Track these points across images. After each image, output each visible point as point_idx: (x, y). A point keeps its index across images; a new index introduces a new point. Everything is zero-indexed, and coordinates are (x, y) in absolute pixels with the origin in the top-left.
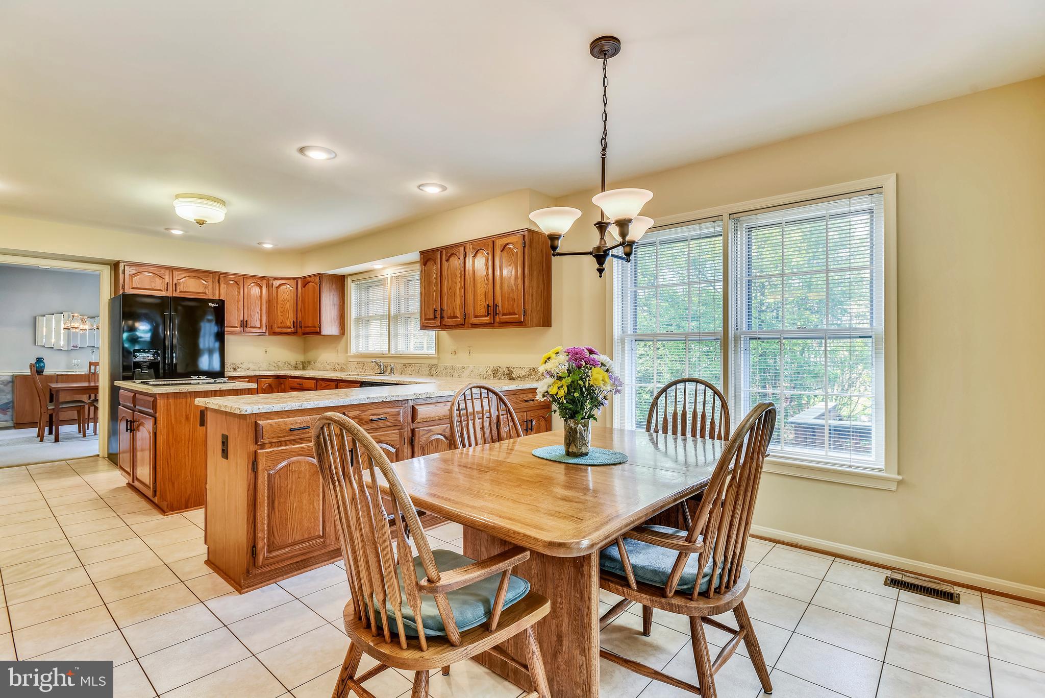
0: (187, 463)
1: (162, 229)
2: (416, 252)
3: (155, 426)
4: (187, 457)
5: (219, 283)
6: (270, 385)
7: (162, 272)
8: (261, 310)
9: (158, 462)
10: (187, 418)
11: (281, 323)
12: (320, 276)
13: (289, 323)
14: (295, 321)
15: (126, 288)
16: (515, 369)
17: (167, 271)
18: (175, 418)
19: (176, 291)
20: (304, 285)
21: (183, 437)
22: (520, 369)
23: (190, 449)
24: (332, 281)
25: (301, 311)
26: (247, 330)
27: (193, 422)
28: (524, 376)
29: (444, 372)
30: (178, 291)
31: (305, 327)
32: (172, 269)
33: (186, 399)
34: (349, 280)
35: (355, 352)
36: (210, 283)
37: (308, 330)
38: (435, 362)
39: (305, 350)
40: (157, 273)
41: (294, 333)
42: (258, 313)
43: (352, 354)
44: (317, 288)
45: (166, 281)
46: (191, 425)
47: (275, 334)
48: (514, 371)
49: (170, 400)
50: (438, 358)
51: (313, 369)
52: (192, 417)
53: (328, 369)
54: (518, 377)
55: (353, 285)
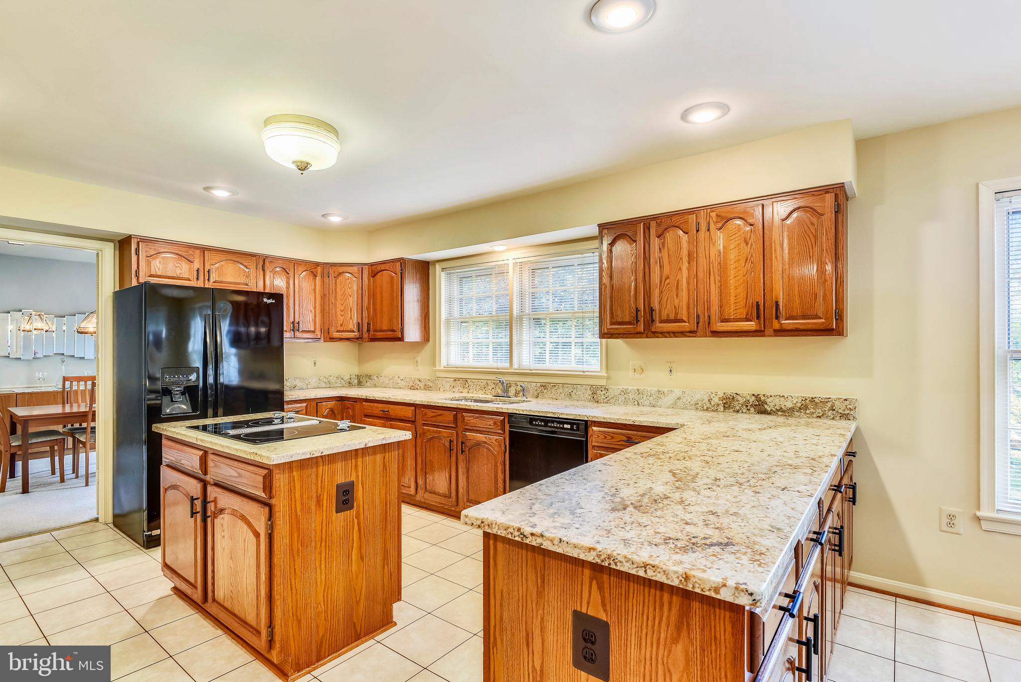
0: (319, 581)
1: (199, 188)
2: (594, 225)
3: (269, 523)
4: (318, 569)
5: (264, 270)
6: (332, 410)
7: (191, 252)
8: (315, 308)
9: (277, 589)
10: (319, 502)
11: (341, 325)
12: (402, 261)
13: (352, 324)
14: (361, 323)
15: (140, 275)
16: (772, 398)
17: (198, 252)
18: (302, 504)
19: (209, 280)
20: (374, 274)
21: (313, 537)
22: (782, 399)
23: (323, 555)
24: (416, 269)
25: (368, 309)
26: (298, 334)
27: (327, 507)
28: (792, 410)
29: (622, 398)
30: (212, 280)
31: (375, 331)
32: (204, 250)
33: (317, 467)
34: (438, 267)
35: (445, 364)
36: (253, 270)
37: (379, 335)
38: (603, 382)
39: (361, 360)
40: (184, 254)
41: (357, 339)
42: (311, 311)
43: (442, 368)
44: (397, 278)
45: (196, 267)
46: (324, 513)
47: (332, 339)
48: (768, 400)
49: (294, 473)
50: (608, 378)
51: (375, 386)
52: (325, 497)
53: (402, 387)
54: (778, 411)
55: (443, 274)
